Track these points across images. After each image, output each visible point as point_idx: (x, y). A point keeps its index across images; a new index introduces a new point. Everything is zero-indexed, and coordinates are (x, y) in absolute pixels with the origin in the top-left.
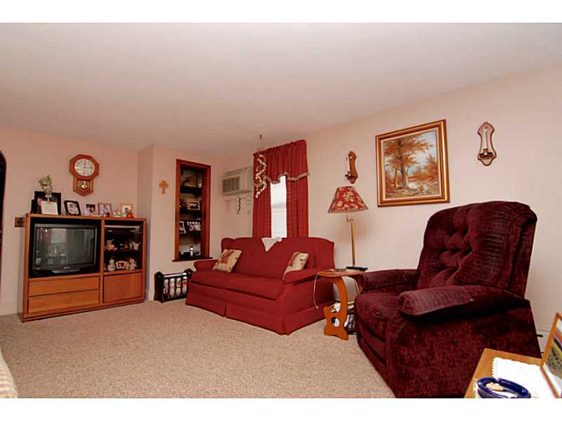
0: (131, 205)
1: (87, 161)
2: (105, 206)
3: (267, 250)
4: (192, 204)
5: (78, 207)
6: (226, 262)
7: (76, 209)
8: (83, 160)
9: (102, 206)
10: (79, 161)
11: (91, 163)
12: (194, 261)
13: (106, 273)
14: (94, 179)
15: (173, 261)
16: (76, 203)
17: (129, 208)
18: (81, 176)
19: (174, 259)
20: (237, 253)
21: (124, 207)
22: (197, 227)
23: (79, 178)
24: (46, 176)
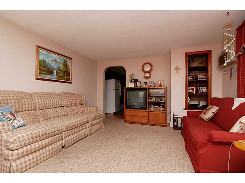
0: (163, 81)
1: (148, 65)
2: (152, 82)
3: (233, 109)
4: (201, 77)
5: (141, 84)
6: (205, 114)
7: (140, 85)
8: (146, 65)
9: (150, 83)
10: (145, 66)
11: (149, 65)
12: (187, 110)
13: (149, 111)
14: (151, 72)
15: (184, 109)
16: (141, 82)
17: (162, 82)
18: (146, 71)
19: (185, 108)
20: (215, 109)
21: (160, 82)
22: (205, 90)
23: (146, 72)
24: (132, 74)
